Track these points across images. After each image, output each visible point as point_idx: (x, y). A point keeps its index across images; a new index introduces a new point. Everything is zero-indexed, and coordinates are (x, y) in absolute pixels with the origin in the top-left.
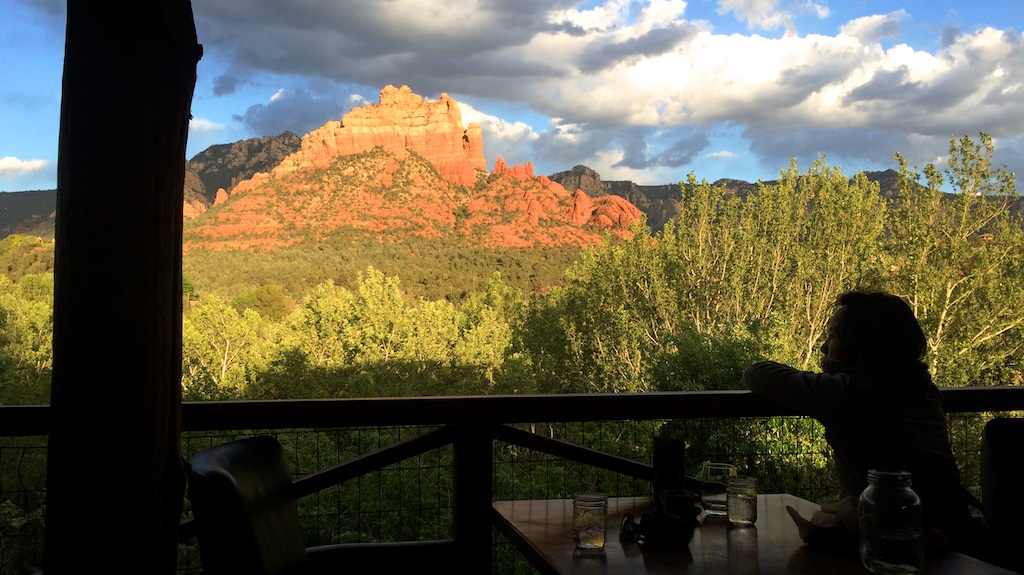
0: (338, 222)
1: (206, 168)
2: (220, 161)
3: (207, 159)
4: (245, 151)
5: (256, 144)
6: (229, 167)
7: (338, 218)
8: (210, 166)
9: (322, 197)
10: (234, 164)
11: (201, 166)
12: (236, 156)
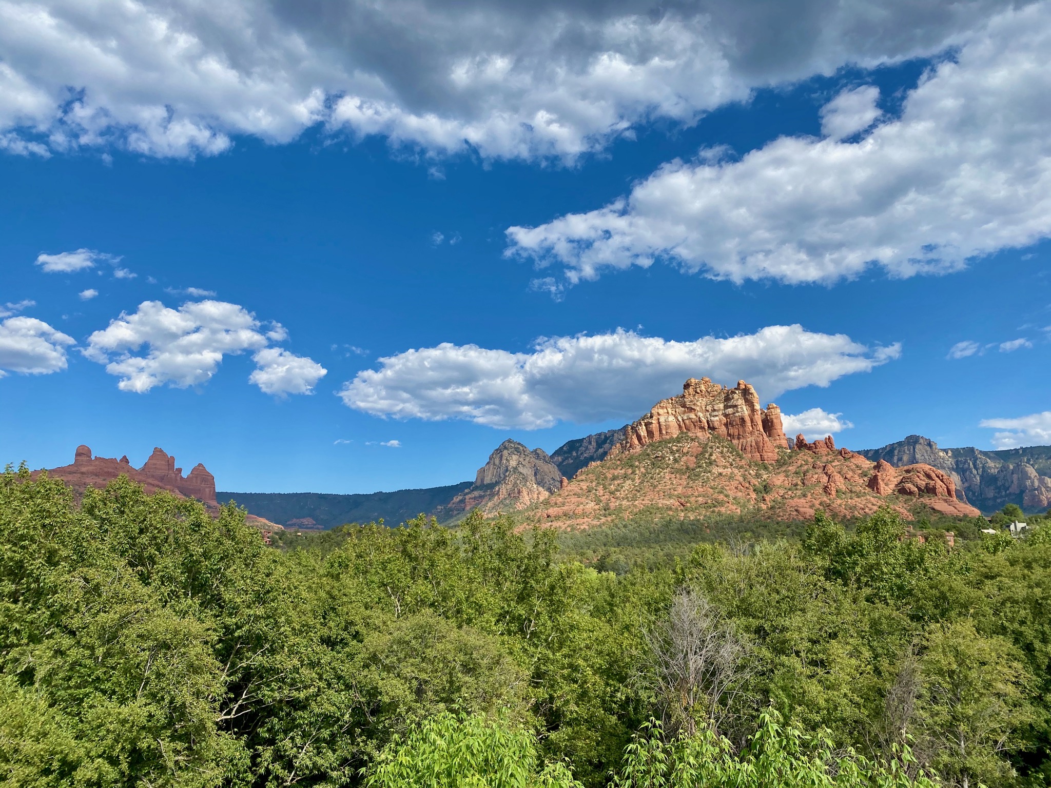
0: (646, 502)
1: (563, 461)
2: (574, 454)
3: (565, 453)
4: (594, 444)
5: (603, 437)
6: (582, 458)
7: (646, 498)
8: (567, 458)
9: (633, 480)
10: (585, 455)
11: (560, 459)
12: (587, 448)
